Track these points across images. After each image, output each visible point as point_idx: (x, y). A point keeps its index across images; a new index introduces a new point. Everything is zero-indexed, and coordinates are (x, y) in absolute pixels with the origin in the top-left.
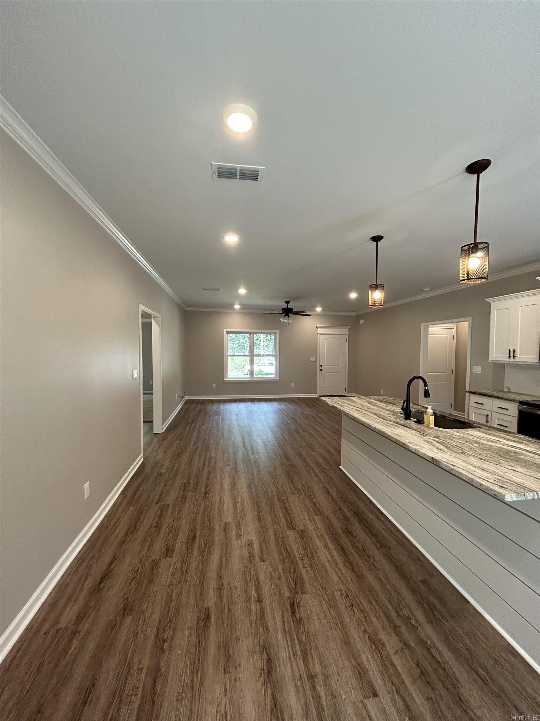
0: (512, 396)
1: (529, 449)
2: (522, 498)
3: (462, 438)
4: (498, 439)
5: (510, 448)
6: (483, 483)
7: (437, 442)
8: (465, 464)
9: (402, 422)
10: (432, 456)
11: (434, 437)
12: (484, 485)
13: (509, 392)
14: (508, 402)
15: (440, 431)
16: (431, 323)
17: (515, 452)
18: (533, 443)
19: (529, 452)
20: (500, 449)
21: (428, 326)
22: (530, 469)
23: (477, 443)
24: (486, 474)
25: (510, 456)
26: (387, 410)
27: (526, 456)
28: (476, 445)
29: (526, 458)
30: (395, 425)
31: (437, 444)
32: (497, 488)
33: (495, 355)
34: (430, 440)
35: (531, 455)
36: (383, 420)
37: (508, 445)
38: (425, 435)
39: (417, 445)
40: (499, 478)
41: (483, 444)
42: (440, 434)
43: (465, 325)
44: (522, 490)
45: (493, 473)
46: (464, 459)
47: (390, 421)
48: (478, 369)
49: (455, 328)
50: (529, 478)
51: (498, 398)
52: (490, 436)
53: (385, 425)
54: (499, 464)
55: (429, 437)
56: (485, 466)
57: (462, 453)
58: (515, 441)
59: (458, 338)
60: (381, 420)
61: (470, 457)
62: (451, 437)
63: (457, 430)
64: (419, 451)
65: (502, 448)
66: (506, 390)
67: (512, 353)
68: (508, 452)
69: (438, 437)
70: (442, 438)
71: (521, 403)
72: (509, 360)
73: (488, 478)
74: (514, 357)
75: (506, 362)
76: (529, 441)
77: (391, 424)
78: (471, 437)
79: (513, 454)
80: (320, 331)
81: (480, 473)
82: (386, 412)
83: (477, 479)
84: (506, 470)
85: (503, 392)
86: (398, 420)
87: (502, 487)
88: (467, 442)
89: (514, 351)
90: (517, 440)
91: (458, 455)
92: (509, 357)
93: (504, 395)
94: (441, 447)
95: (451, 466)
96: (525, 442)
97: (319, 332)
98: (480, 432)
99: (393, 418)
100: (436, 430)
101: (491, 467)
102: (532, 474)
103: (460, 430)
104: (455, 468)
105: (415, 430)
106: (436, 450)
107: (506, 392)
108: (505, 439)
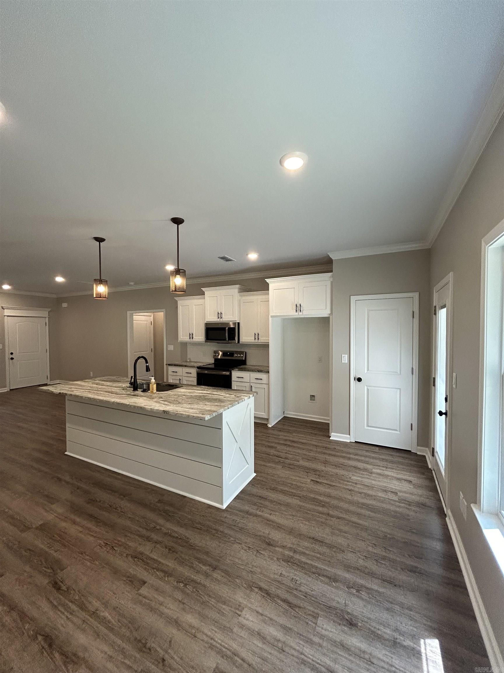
0: (192, 364)
1: (209, 392)
2: (212, 416)
3: (175, 395)
4: (194, 391)
5: (201, 394)
6: (194, 415)
7: (162, 401)
8: (182, 409)
9: (132, 393)
10: (163, 410)
11: (159, 398)
12: (195, 416)
13: (190, 362)
14: (191, 368)
15: (161, 393)
16: (134, 312)
17: (203, 396)
18: (209, 389)
19: (209, 394)
20: (196, 396)
21: (133, 313)
22: (212, 402)
23: (184, 395)
24: (194, 411)
25: (202, 398)
26: (115, 387)
27: (208, 396)
28: (184, 397)
29: (209, 397)
30: (128, 397)
31: (163, 402)
32: (201, 415)
33: (182, 337)
34: (158, 401)
35: (210, 395)
36: (117, 395)
37: (199, 393)
38: (153, 399)
39: (151, 406)
40: (201, 410)
41: (187, 395)
42: (162, 395)
43: (161, 315)
44: (211, 413)
45: (198, 409)
46: (181, 406)
47: (123, 394)
48: (171, 347)
49: (152, 316)
50: (213, 406)
51: (186, 366)
52: (189, 390)
53: (120, 398)
54: (198, 404)
55: (156, 399)
56: (192, 407)
57: (179, 403)
58: (201, 390)
59: (154, 323)
60: (115, 395)
61: (184, 404)
62: (169, 396)
63: (171, 391)
64: (153, 409)
65: (197, 395)
66: (188, 361)
67: (191, 336)
68: (200, 397)
69: (162, 398)
70: (164, 398)
71: (199, 368)
72: (189, 340)
73: (196, 412)
74: (192, 338)
75: (187, 342)
76: (207, 388)
77: (125, 397)
78: (180, 393)
79: (202, 397)
80: (7, 312)
81: (191, 411)
82: (116, 389)
83: (191, 414)
84: (202, 406)
85: (187, 362)
86: (129, 393)
87: (203, 414)
88: (179, 396)
89: (192, 334)
90: (202, 389)
91: (177, 405)
92: (190, 338)
93: (188, 364)
94: (166, 403)
95: (176, 412)
96: (206, 389)
97: (6, 314)
98: (184, 389)
99: (124, 392)
100: (158, 394)
101: (196, 406)
102: (213, 404)
103: (173, 390)
104: (178, 412)
105: (145, 397)
106: (164, 406)
107: (188, 362)
108: (197, 390)
